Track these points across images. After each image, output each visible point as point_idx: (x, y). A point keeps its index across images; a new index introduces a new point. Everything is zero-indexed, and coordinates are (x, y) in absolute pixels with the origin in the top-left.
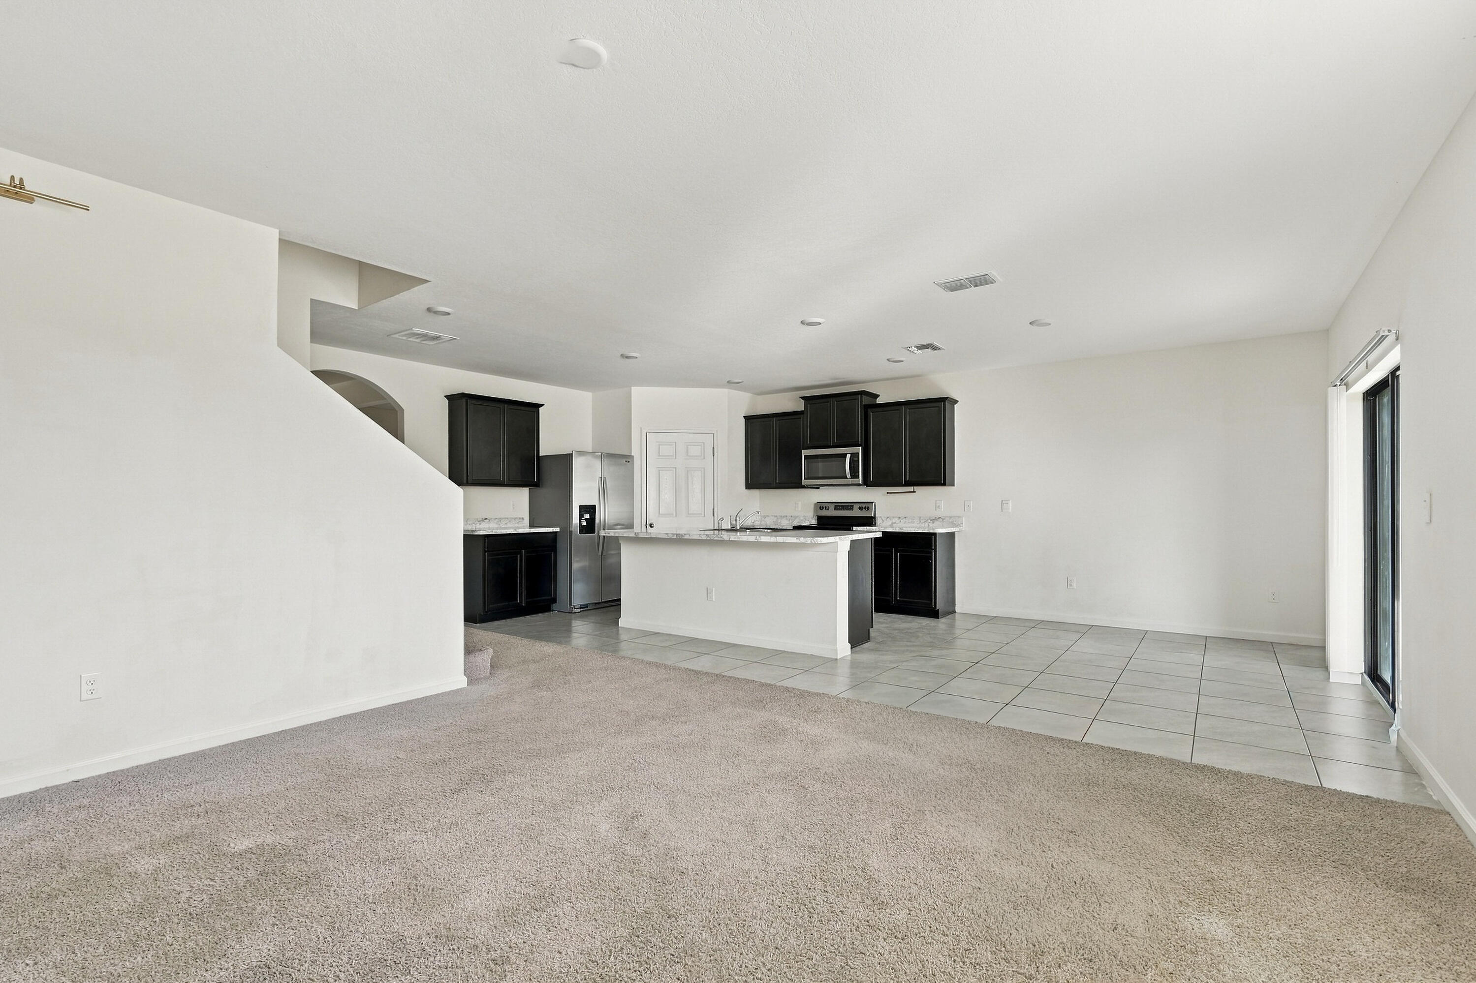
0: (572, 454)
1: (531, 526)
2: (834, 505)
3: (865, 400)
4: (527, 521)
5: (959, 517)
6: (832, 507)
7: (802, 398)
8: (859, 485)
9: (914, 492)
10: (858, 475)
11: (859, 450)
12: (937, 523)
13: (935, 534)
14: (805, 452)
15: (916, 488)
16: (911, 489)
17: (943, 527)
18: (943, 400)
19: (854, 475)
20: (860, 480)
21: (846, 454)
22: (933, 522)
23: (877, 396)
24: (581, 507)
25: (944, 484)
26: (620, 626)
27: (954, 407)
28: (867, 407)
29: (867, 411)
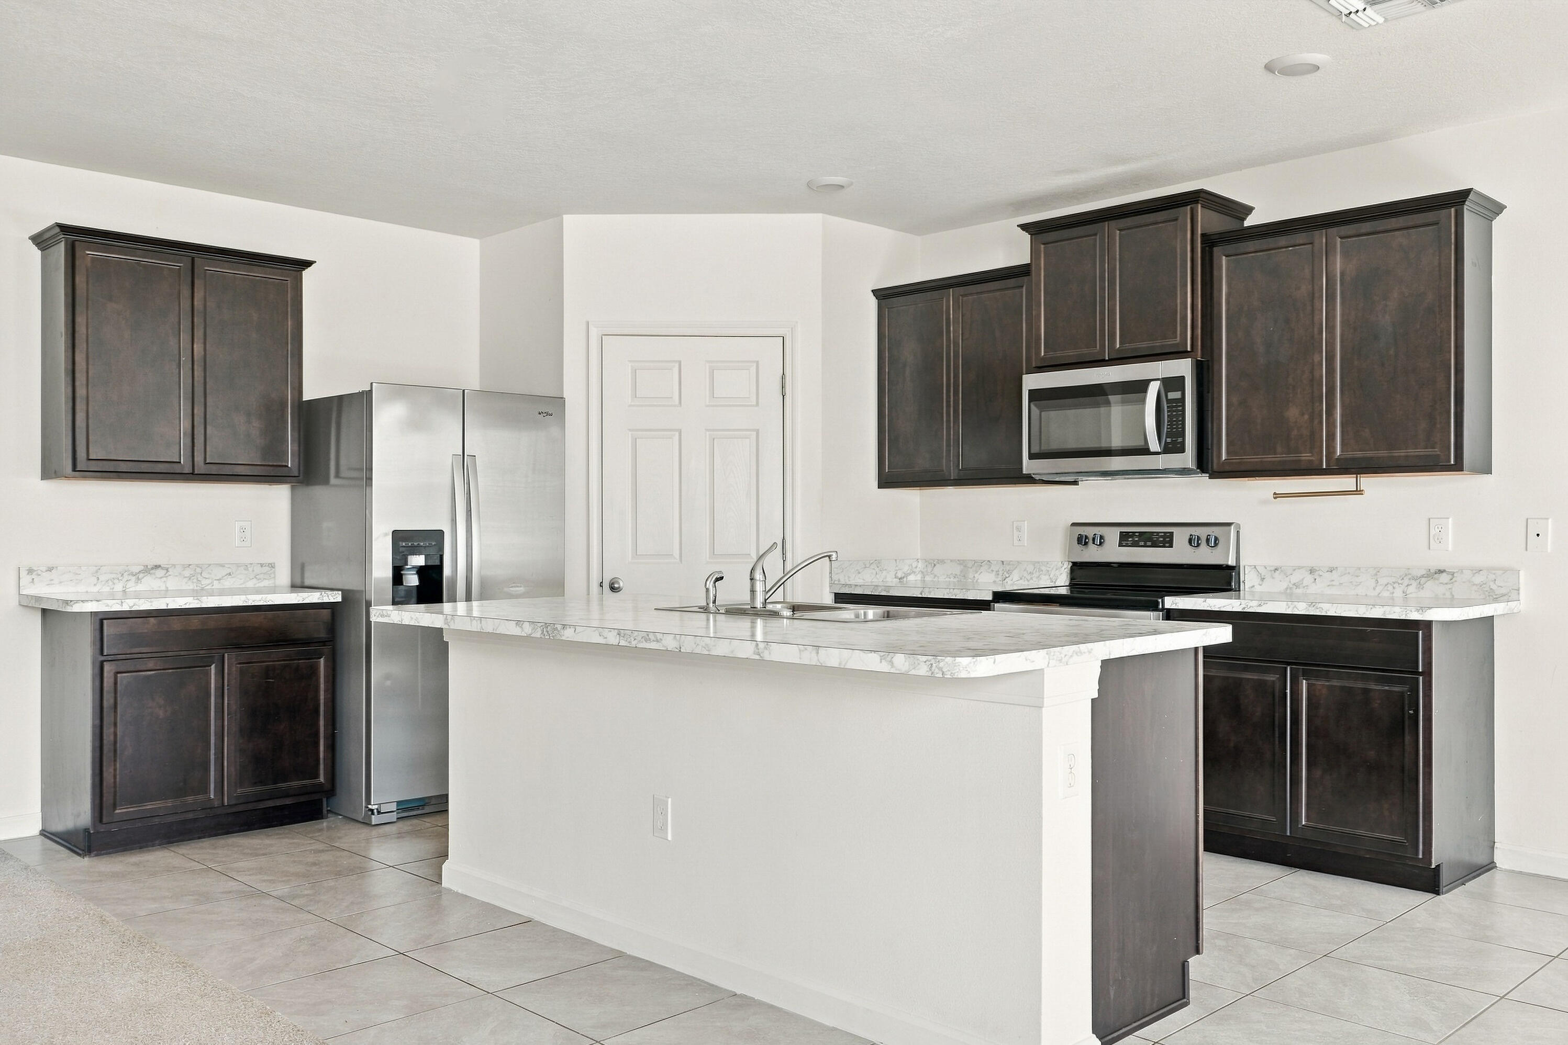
0: (371, 391)
1: (296, 586)
2: (1118, 530)
3: (1207, 220)
4: (284, 575)
5: (1505, 570)
6: (1113, 536)
7: (1024, 227)
8: (1184, 472)
9: (1358, 492)
10: (1183, 443)
11: (1183, 368)
12: (1432, 588)
13: (1428, 625)
14: (1032, 382)
15: (1368, 482)
16: (1346, 482)
17: (1452, 603)
18: (1459, 198)
19: (1173, 446)
20: (1188, 458)
21: (1148, 382)
22: (1420, 586)
23: (1248, 210)
24: (398, 537)
25: (1458, 467)
26: (445, 883)
27: (1492, 224)
28: (1210, 242)
29: (1211, 254)
